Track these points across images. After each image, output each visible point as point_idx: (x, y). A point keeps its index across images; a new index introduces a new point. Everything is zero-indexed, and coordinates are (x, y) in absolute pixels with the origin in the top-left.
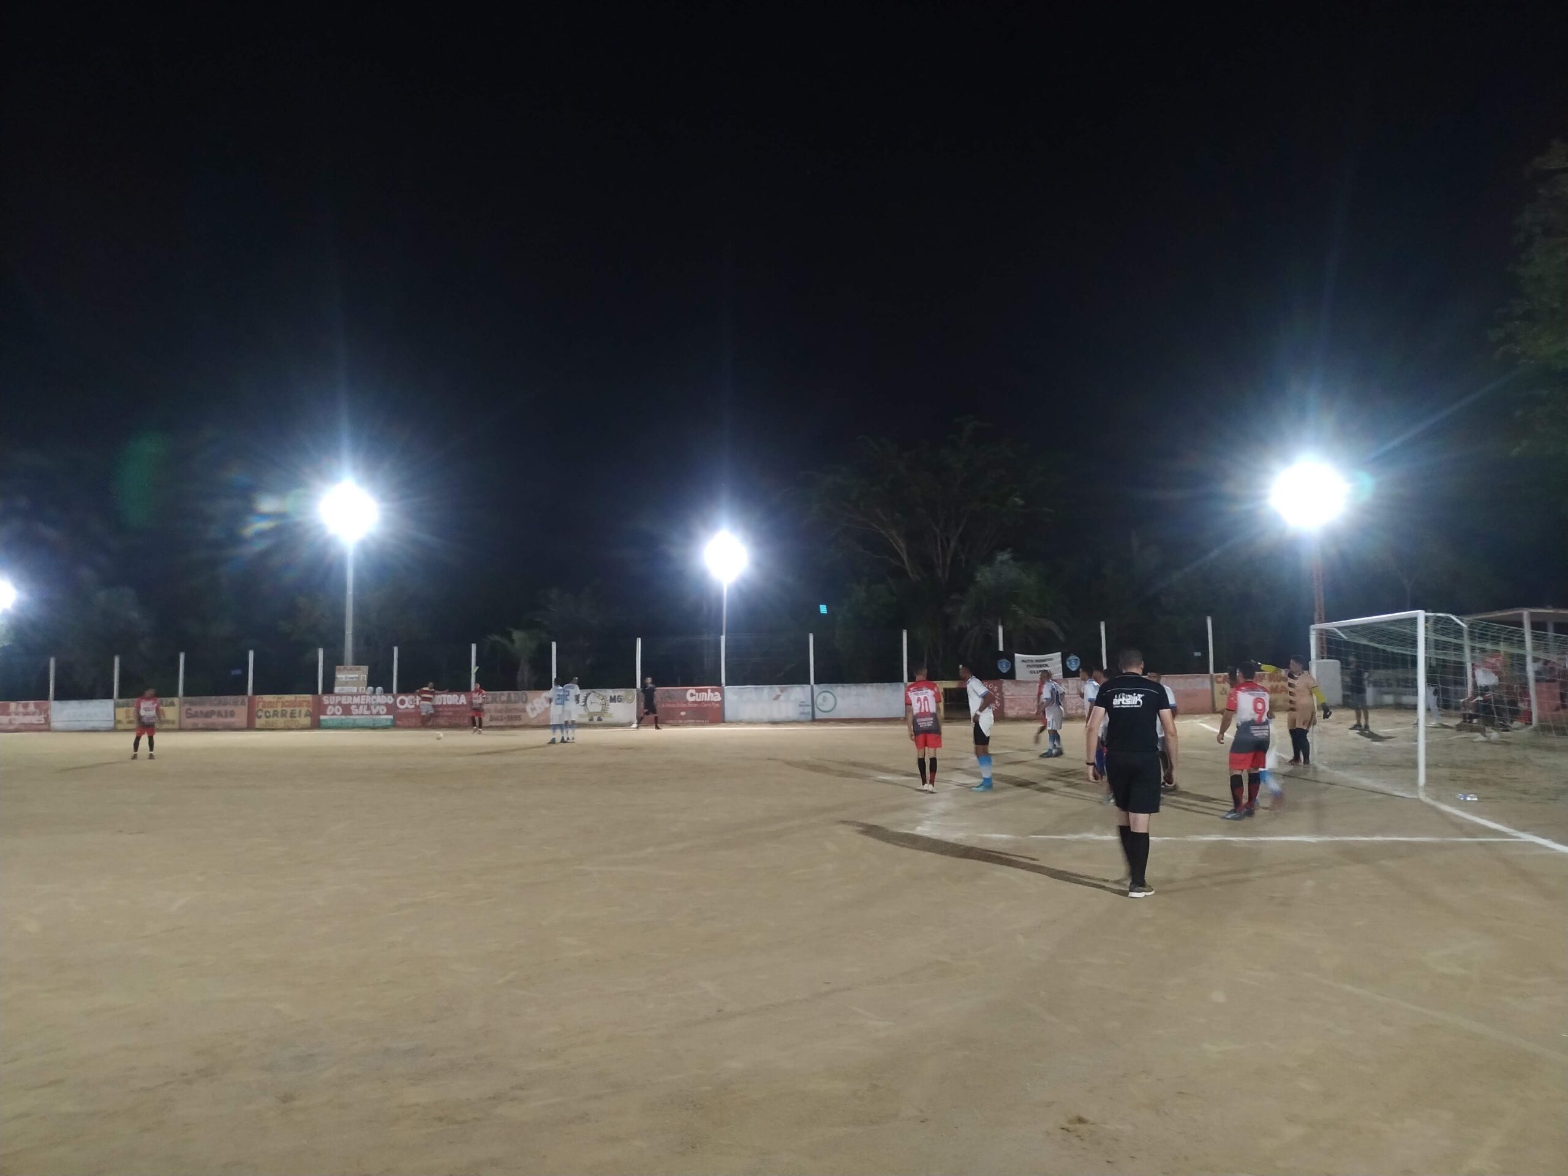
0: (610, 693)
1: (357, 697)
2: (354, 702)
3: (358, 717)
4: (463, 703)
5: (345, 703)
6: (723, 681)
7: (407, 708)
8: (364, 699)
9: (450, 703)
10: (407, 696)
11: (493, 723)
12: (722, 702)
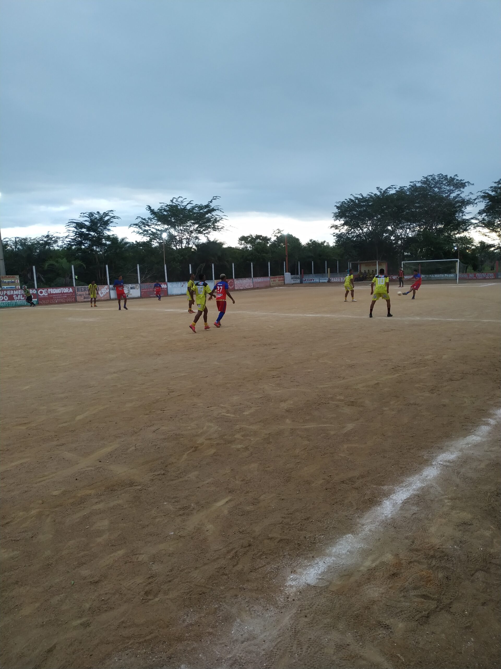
0: (130, 286)
1: (16, 291)
2: (14, 294)
3: (18, 301)
4: (71, 292)
5: (10, 294)
6: (166, 280)
7: (44, 295)
8: (20, 292)
9: (65, 292)
10: (43, 290)
11: (86, 300)
12: (167, 288)
